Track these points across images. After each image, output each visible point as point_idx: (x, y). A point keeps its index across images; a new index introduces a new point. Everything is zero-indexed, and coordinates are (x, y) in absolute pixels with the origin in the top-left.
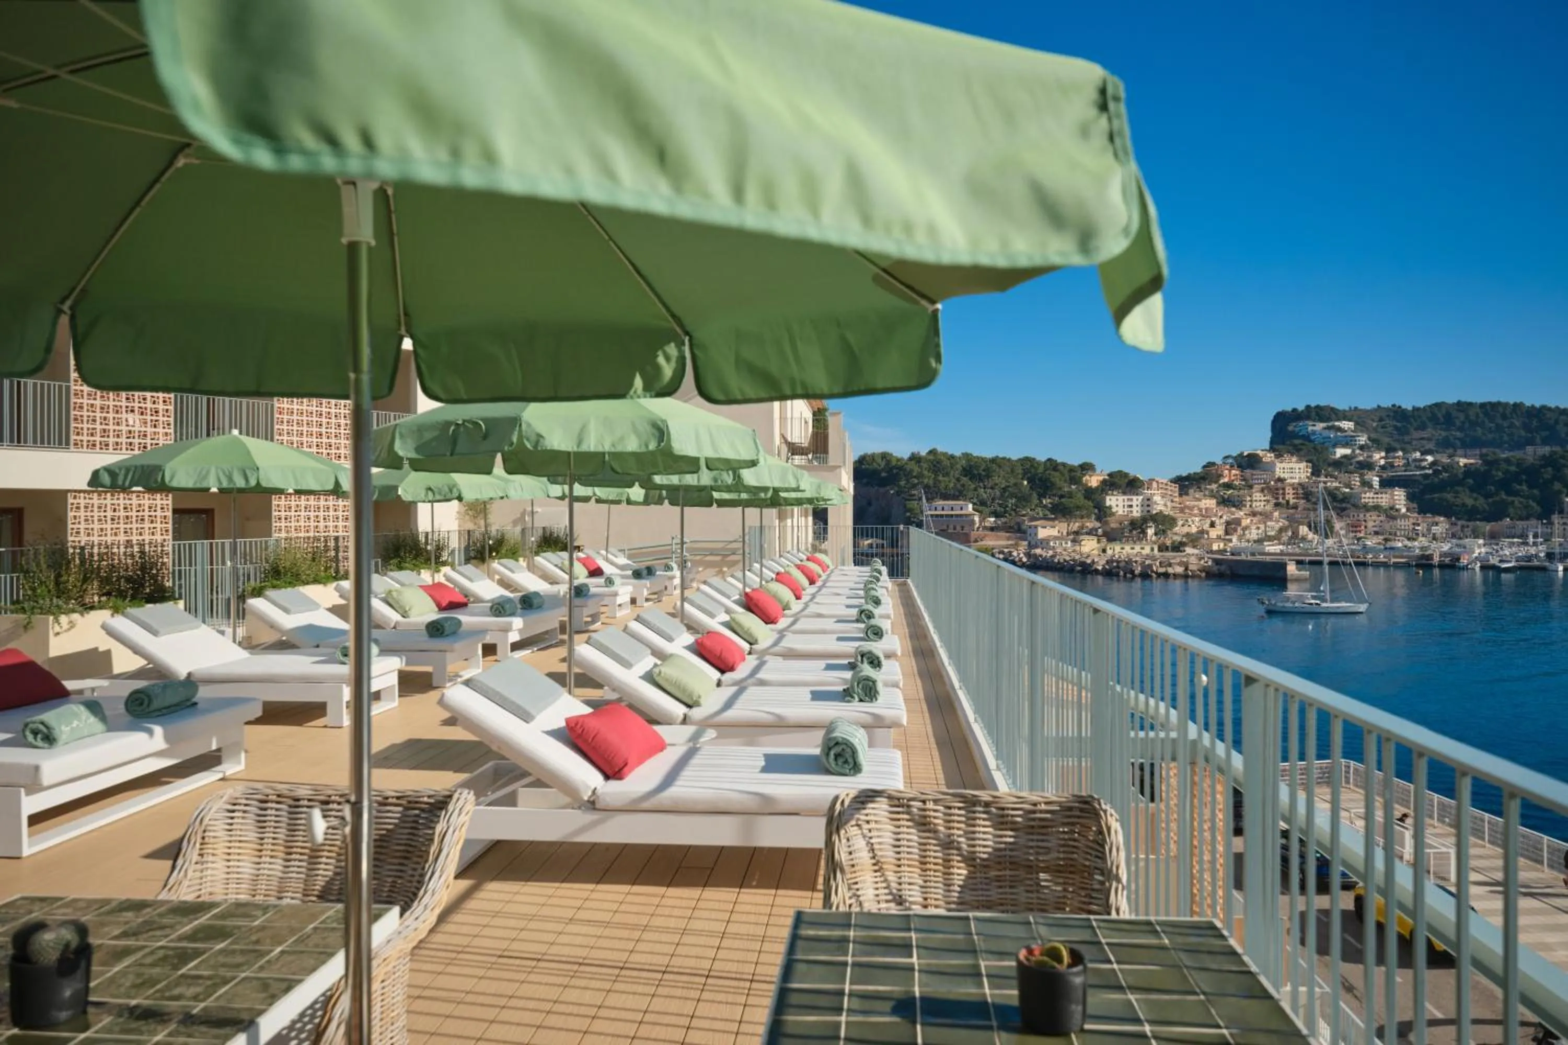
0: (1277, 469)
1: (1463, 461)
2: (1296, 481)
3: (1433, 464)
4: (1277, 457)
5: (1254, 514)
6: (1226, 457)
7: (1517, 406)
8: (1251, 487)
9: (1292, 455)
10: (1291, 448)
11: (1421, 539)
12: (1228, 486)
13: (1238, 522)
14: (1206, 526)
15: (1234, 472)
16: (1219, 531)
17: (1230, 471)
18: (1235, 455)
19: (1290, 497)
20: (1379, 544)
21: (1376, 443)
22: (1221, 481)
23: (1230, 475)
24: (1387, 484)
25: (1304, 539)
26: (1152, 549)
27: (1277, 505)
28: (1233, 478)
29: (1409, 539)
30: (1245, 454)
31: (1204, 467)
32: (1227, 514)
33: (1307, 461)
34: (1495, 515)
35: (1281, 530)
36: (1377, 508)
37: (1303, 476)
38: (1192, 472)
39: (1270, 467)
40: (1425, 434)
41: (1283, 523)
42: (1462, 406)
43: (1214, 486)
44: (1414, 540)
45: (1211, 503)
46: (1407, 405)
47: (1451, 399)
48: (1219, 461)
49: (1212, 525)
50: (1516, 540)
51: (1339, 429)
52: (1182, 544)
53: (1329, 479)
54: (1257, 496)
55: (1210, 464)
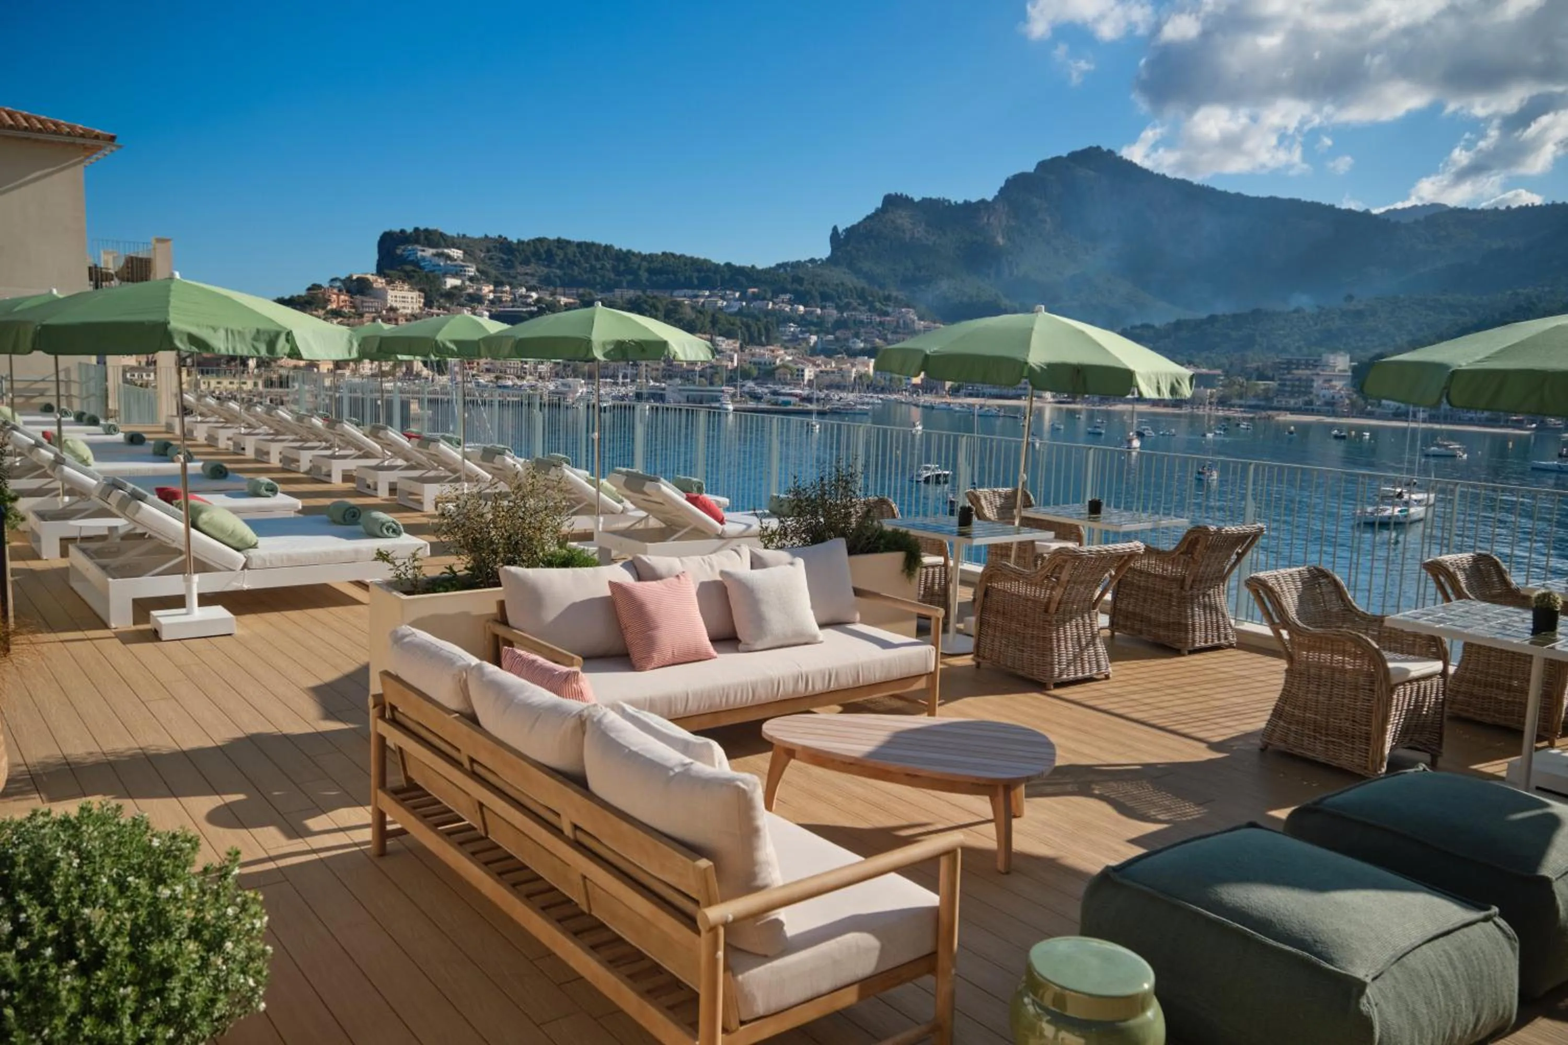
0: (389, 297)
1: (563, 300)
2: (409, 311)
3: (538, 301)
4: (389, 283)
6: (333, 280)
7: (608, 248)
8: (361, 315)
9: (404, 282)
10: (402, 274)
11: (528, 377)
12: (336, 313)
15: (342, 297)
17: (338, 296)
18: (343, 277)
20: (492, 381)
21: (484, 275)
22: (329, 307)
23: (338, 300)
24: (497, 319)
25: (418, 375)
26: (256, 384)
28: (341, 304)
29: (518, 377)
30: (355, 277)
31: (309, 289)
33: (420, 290)
37: (416, 306)
38: (295, 294)
39: (380, 295)
40: (529, 269)
42: (561, 243)
43: (321, 312)
44: (523, 378)
46: (513, 238)
47: (552, 236)
48: (326, 284)
50: (608, 380)
51: (448, 257)
53: (441, 311)
55: (316, 287)
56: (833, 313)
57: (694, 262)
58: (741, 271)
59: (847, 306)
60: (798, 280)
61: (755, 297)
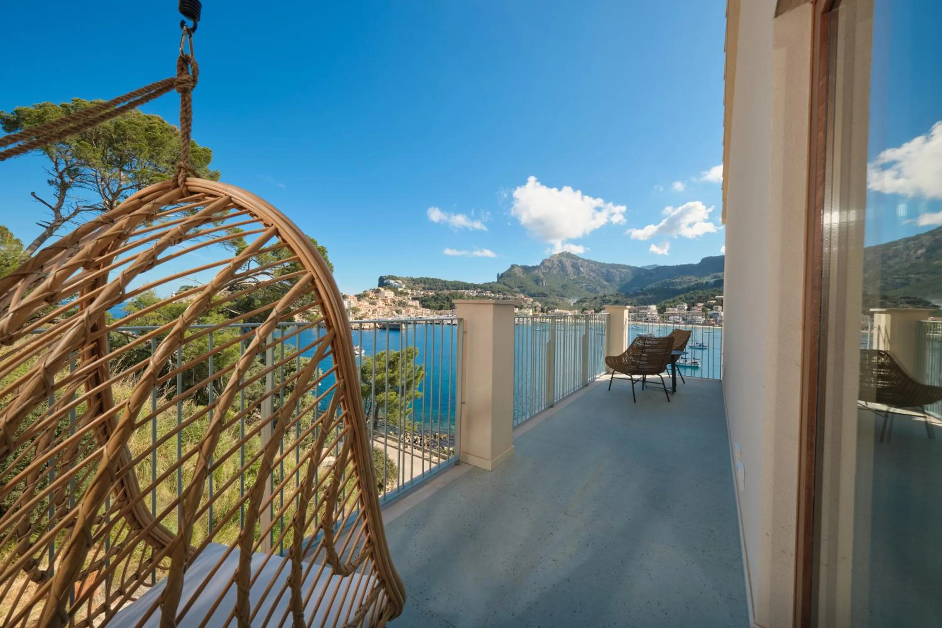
0: (385, 294)
1: (430, 294)
2: (391, 298)
3: (424, 294)
4: (385, 290)
5: (380, 307)
6: (370, 289)
7: (440, 280)
8: (378, 299)
9: (389, 289)
10: (388, 287)
11: (424, 315)
12: (371, 298)
13: (376, 310)
14: (367, 311)
16: (371, 313)
18: (373, 288)
19: (389, 302)
21: (408, 287)
22: (369, 297)
23: (372, 295)
24: (414, 299)
25: (394, 315)
27: (386, 305)
29: (421, 315)
30: (376, 288)
32: (373, 307)
33: (393, 292)
34: (441, 308)
35: (388, 312)
36: (412, 306)
37: (392, 296)
38: (360, 293)
39: (382, 293)
40: (419, 285)
41: (388, 310)
42: (427, 279)
43: (367, 298)
45: (367, 304)
46: (414, 277)
47: (425, 277)
48: (368, 290)
49: (369, 311)
51: (398, 283)
52: (363, 317)
53: (399, 297)
54: (381, 302)
55: (365, 291)
56: (501, 296)
57: (463, 283)
58: (476, 285)
59: (505, 294)
60: (491, 287)
61: (480, 292)
